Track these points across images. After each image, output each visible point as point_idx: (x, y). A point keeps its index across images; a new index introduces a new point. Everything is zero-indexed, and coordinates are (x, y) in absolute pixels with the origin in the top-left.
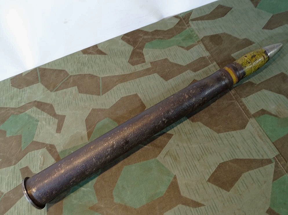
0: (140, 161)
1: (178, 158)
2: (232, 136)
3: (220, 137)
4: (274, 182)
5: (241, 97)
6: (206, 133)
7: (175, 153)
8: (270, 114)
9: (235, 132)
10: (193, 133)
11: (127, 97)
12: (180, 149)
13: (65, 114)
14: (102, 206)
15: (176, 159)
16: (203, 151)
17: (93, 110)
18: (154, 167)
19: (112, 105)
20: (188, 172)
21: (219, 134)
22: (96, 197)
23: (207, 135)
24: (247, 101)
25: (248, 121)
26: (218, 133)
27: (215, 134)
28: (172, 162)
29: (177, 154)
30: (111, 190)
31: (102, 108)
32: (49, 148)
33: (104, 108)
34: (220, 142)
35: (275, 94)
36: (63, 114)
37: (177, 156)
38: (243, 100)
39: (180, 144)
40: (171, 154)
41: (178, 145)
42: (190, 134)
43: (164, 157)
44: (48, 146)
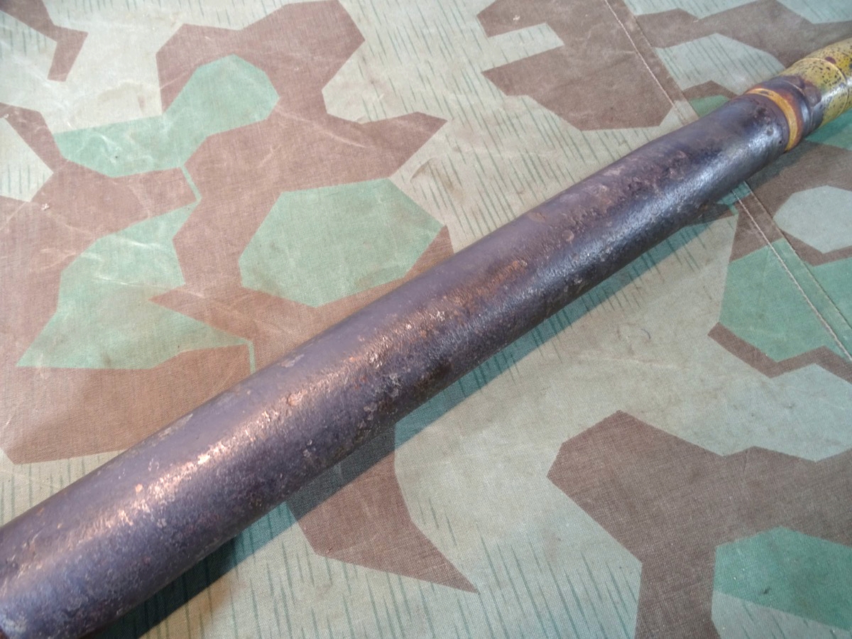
0: (336, 182)
1: (455, 182)
2: (621, 141)
3: (586, 140)
4: (734, 262)
5: (654, 45)
6: (546, 126)
7: (450, 171)
9: (631, 130)
10: (508, 123)
11: (304, 7)
12: (464, 160)
13: (86, 30)
14: (200, 295)
15: (449, 185)
16: (534, 171)
17: (187, 28)
18: (380, 202)
19: (252, 20)
20: (485, 221)
21: (585, 132)
22: (179, 268)
23: (550, 133)
24: (668, 55)
25: (670, 107)
26: (581, 130)
27: (574, 131)
28: (437, 193)
29: (456, 172)
30: (233, 254)
31: (217, 25)
32: (21, 120)
33: (224, 25)
34: (585, 151)
35: (748, 47)
36: (78, 29)
37: (453, 178)
38: (660, 52)
39: (466, 147)
40: (435, 172)
41: (458, 150)
42: (499, 124)
43: (414, 177)
44: (17, 113)
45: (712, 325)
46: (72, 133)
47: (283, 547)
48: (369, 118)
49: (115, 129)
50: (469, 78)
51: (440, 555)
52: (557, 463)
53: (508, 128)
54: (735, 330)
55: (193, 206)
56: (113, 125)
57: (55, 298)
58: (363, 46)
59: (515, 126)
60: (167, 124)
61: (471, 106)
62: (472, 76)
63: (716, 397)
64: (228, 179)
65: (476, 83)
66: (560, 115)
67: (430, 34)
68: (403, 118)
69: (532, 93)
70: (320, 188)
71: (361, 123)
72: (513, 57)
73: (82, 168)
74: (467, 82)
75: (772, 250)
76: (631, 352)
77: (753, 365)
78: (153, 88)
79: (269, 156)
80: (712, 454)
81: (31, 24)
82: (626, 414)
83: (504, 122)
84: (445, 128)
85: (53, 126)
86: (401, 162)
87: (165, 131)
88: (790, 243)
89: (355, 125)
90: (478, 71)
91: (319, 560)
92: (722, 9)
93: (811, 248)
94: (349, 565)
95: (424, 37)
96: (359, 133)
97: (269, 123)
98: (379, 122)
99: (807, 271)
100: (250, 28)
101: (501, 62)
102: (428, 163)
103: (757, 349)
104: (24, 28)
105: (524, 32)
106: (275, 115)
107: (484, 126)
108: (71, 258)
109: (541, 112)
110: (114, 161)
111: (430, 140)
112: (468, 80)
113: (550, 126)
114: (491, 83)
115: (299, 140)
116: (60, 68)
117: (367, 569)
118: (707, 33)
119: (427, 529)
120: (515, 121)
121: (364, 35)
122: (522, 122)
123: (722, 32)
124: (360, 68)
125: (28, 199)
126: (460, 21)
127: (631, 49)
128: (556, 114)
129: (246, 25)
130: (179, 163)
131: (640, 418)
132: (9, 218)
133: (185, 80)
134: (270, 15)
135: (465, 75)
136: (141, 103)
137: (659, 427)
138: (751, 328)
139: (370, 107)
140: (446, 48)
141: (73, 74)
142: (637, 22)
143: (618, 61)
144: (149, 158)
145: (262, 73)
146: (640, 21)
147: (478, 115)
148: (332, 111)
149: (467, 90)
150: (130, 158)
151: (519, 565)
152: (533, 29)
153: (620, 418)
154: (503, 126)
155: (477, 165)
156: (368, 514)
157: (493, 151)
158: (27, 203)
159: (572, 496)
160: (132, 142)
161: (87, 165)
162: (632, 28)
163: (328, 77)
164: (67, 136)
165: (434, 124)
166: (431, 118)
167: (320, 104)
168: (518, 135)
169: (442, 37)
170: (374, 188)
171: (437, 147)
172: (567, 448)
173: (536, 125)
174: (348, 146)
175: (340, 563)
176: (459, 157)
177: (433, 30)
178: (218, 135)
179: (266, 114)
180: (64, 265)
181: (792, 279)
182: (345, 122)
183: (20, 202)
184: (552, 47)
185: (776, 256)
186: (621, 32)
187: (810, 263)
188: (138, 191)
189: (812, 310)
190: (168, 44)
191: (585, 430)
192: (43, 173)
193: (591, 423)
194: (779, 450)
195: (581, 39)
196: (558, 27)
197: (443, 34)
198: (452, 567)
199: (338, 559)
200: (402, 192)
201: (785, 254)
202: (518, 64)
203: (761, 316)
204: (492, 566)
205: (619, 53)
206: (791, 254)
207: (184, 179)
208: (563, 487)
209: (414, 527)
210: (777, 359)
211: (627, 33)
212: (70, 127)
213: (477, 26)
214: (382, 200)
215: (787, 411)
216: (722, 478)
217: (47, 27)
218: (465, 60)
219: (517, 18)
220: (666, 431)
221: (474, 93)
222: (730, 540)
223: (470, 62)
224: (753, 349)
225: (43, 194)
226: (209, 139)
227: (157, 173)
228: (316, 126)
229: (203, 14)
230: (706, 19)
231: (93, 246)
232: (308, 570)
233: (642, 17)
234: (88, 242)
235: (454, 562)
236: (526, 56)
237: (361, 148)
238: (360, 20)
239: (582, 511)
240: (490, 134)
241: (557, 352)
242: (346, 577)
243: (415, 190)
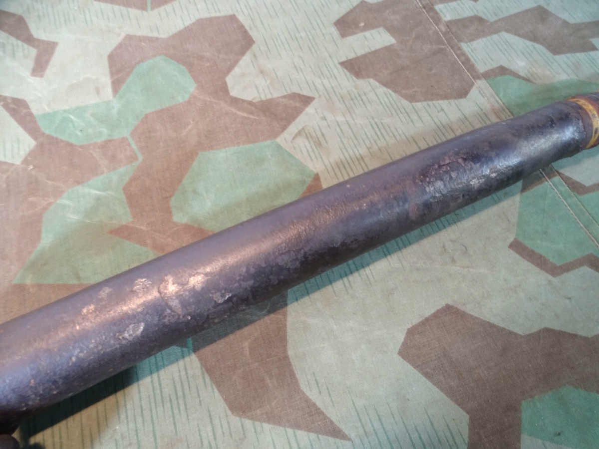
0: (238, 144)
1: (323, 142)
2: (439, 109)
3: (415, 109)
4: (524, 193)
5: (460, 40)
6: (386, 100)
7: (319, 134)
8: (517, 76)
9: (446, 101)
10: (359, 98)
11: (211, 20)
12: (328, 126)
13: (57, 40)
14: (144, 228)
15: (319, 144)
16: (379, 133)
17: (129, 37)
18: (270, 157)
19: (174, 30)
20: (346, 170)
21: (414, 104)
22: (128, 209)
23: (389, 104)
24: (470, 48)
25: (473, 84)
26: (411, 102)
27: (405, 102)
28: (310, 150)
29: (323, 135)
30: (166, 198)
31: (150, 35)
32: (12, 106)
33: (155, 34)
34: (414, 117)
35: (526, 41)
36: (52, 40)
37: (322, 139)
38: (464, 46)
39: (330, 117)
40: (308, 135)
41: (324, 118)
42: (352, 99)
43: (294, 139)
44: (9, 101)
45: (511, 239)
46: (49, 114)
47: (209, 411)
48: (260, 98)
49: (79, 111)
50: (330, 68)
51: (323, 413)
52: (405, 344)
53: (359, 102)
54: (527, 243)
55: (136, 164)
56: (78, 108)
57: (39, 233)
58: (254, 47)
59: (364, 100)
60: (117, 105)
61: (332, 87)
62: (332, 66)
63: (516, 292)
64: (161, 144)
65: (335, 71)
66: (395, 92)
67: (301, 37)
68: (284, 97)
69: (375, 77)
70: (227, 149)
71: (255, 101)
72: (360, 53)
73: (57, 139)
74: (329, 71)
75: (550, 185)
76: (453, 261)
77: (541, 268)
78: (106, 80)
79: (190, 127)
80: (515, 334)
81: (18, 37)
82: (452, 307)
83: (356, 98)
84: (314, 103)
85: (35, 109)
86: (284, 128)
87: (115, 111)
88: (563, 180)
89: (250, 103)
90: (336, 63)
91: (235, 420)
92: (506, 14)
93: (578, 183)
94: (257, 423)
95: (297, 39)
96: (253, 109)
97: (189, 103)
98: (267, 100)
99: (577, 199)
100: (174, 36)
101: (352, 56)
102: (303, 128)
103: (544, 257)
104: (13, 40)
105: (367, 34)
106: (193, 97)
107: (341, 101)
108: (50, 204)
109: (382, 90)
110: (79, 133)
111: (304, 113)
112: (329, 69)
113: (389, 100)
114: (346, 71)
115: (211, 115)
116: (39, 68)
117: (270, 426)
118: (496, 32)
119: (312, 394)
120: (364, 97)
121: (254, 39)
122: (369, 98)
123: (507, 31)
124: (252, 62)
125: (18, 162)
126: (322, 27)
127: (444, 44)
128: (392, 91)
129: (171, 34)
130: (126, 133)
131: (462, 309)
132: (5, 176)
133: (128, 74)
134: (188, 27)
135: (327, 65)
136: (98, 91)
137: (476, 315)
138: (539, 242)
139: (261, 89)
140: (313, 46)
141: (49, 72)
142: (447, 26)
143: (434, 53)
144: (105, 131)
145: (183, 68)
146: (449, 24)
147: (337, 93)
148: (234, 93)
149: (329, 76)
150: (90, 131)
151: (380, 420)
152: (374, 32)
153: (449, 310)
154: (355, 101)
155: (338, 129)
156: (270, 385)
157: (349, 118)
158: (18, 165)
159: (416, 367)
160: (92, 119)
161: (60, 137)
162: (443, 29)
163: (229, 69)
164: (46, 116)
165: (306, 101)
166: (304, 96)
167: (225, 89)
168: (366, 107)
169: (309, 40)
170: (265, 147)
171: (309, 117)
172: (411, 332)
173: (379, 99)
174: (246, 118)
175: (251, 422)
176: (324, 123)
177: (303, 34)
178: (153, 113)
179: (187, 97)
180: (45, 209)
181: (566, 205)
182: (243, 101)
183: (13, 165)
184: (387, 44)
185: (553, 189)
186: (436, 32)
187: (578, 193)
188: (97, 154)
189: (581, 227)
190: (116, 49)
191: (424, 319)
192: (29, 143)
193: (428, 313)
194: (564, 330)
195: (408, 38)
196: (391, 30)
197: (310, 37)
198: (332, 422)
199: (249, 419)
200: (286, 151)
201: (561, 188)
202: (364, 56)
203: (545, 233)
204: (360, 420)
205: (435, 47)
206: (565, 188)
207: (129, 145)
208: (409, 361)
209: (304, 394)
210: (559, 263)
211: (440, 33)
212: (47, 109)
213: (334, 31)
214: (272, 156)
215: (567, 301)
216: (523, 352)
217: (29, 40)
218: (327, 55)
219: (362, 24)
220: (482, 318)
221: (333, 77)
222: (532, 397)
223: (330, 56)
224: (541, 257)
225: (29, 158)
226: (146, 116)
227: (110, 141)
228: (223, 104)
229: (140, 27)
230: (496, 22)
231: (65, 195)
232: (227, 427)
233: (450, 22)
234: (62, 192)
235: (334, 419)
236: (370, 51)
237: (255, 119)
238: (251, 29)
239: (424, 378)
240: (346, 106)
241: (401, 263)
242: (255, 432)
243: (295, 148)
